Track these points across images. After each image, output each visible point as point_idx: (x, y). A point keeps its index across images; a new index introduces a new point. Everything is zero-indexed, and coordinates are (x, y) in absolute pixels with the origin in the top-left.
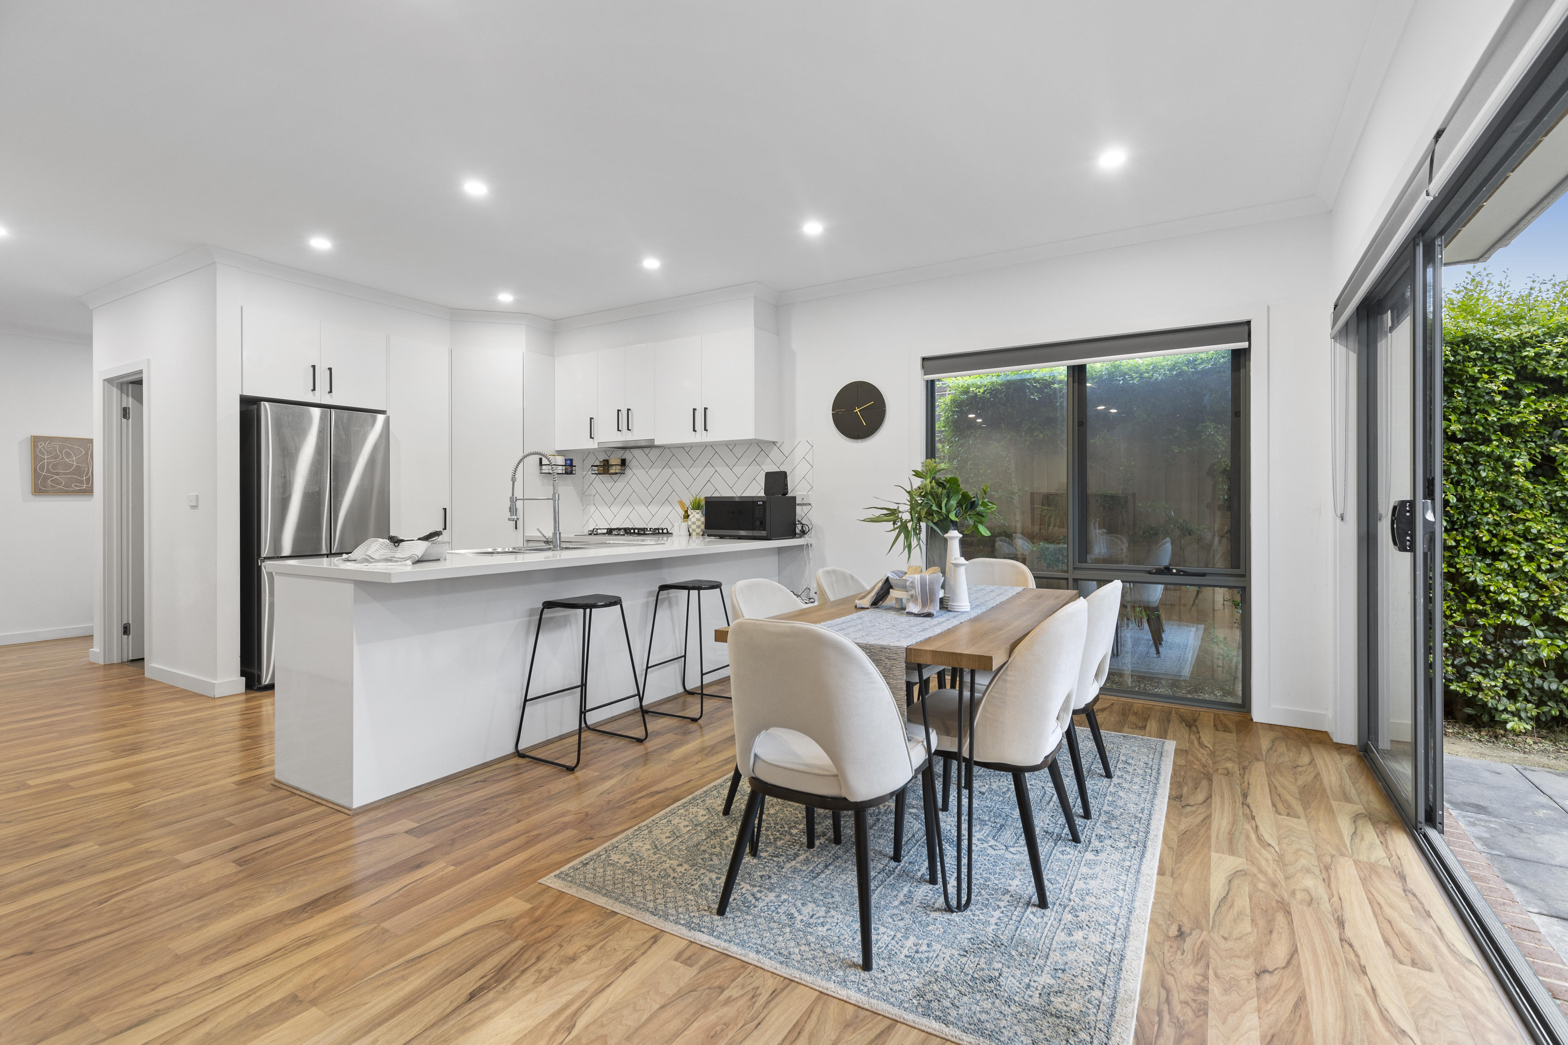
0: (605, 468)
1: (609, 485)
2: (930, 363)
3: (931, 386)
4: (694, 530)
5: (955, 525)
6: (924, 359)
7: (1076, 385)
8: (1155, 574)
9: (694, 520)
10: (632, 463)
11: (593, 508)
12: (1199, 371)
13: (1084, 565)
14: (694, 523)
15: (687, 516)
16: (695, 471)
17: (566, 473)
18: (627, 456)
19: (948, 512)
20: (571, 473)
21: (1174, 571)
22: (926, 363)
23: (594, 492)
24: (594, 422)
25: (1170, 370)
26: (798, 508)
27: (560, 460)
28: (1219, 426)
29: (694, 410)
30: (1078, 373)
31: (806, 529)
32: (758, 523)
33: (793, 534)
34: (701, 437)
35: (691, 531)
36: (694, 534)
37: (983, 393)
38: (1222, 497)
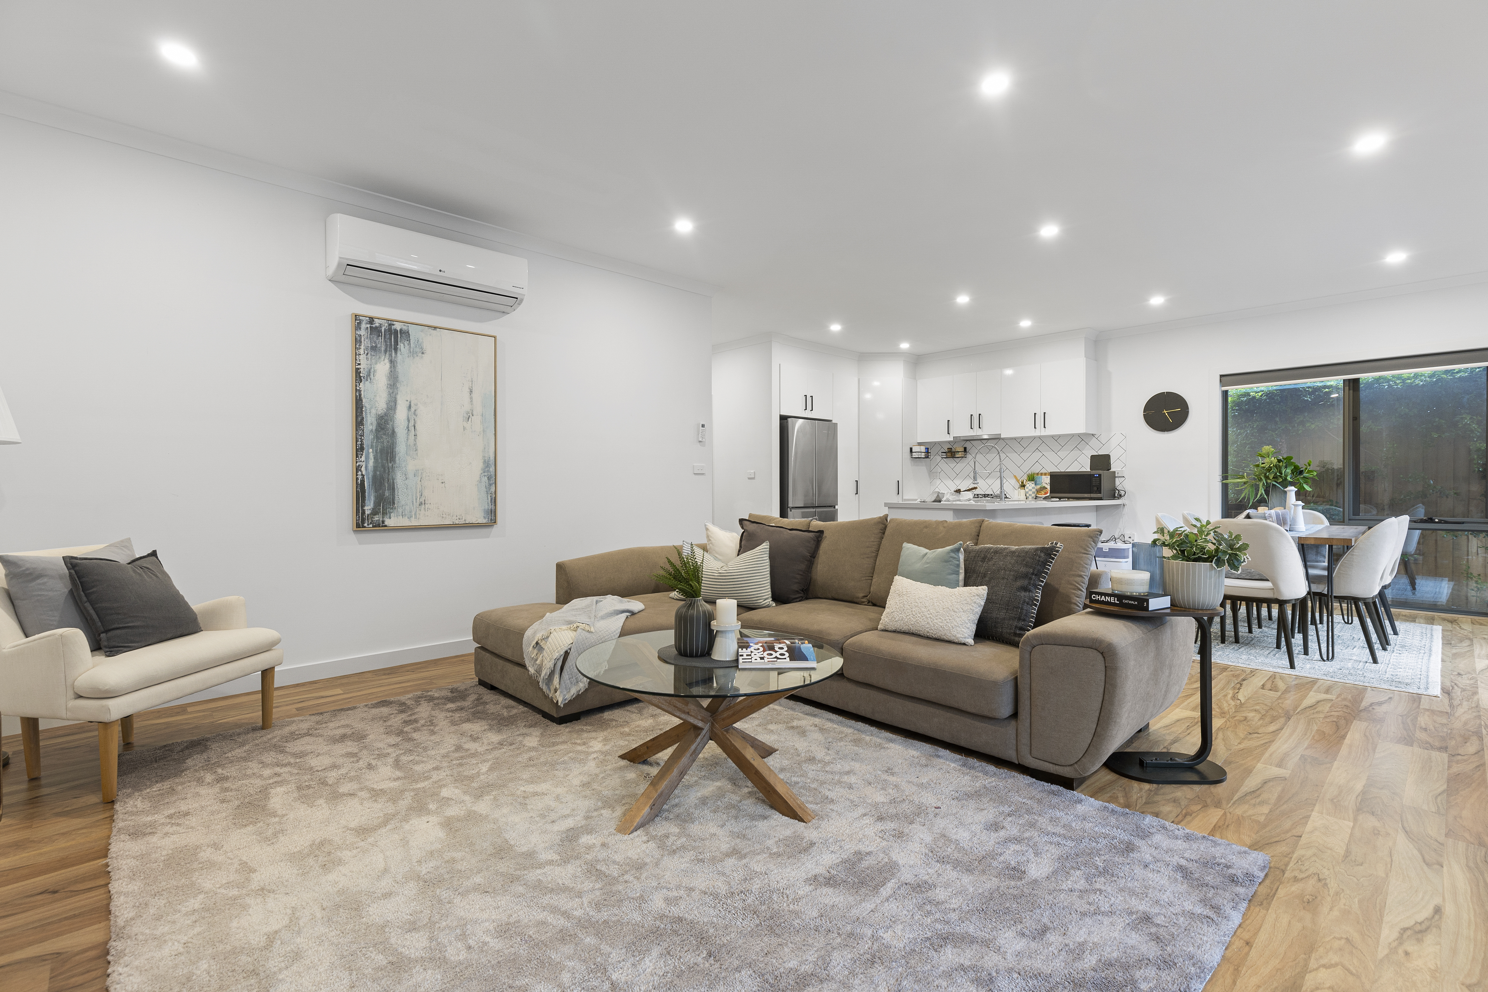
0: (951, 454)
1: (953, 465)
2: (1225, 379)
3: (1225, 394)
4: (1030, 495)
5: (1292, 484)
6: (1221, 376)
7: (1351, 392)
8: (1420, 522)
9: (1030, 488)
10: (972, 451)
11: (939, 481)
12: (1457, 378)
13: (1357, 517)
14: (1031, 490)
15: (1023, 486)
16: (1025, 455)
17: (926, 458)
18: (968, 445)
19: (1286, 476)
20: (928, 457)
21: (1437, 520)
22: (1223, 378)
23: (940, 470)
24: (951, 422)
25: (1430, 377)
26: (1117, 479)
27: (923, 449)
28: (1475, 417)
29: (1035, 414)
30: (1353, 385)
31: (1123, 493)
32: (1095, 489)
33: (1113, 497)
34: (1040, 432)
35: (1028, 495)
36: (1030, 497)
37: (1261, 396)
38: (1477, 469)
